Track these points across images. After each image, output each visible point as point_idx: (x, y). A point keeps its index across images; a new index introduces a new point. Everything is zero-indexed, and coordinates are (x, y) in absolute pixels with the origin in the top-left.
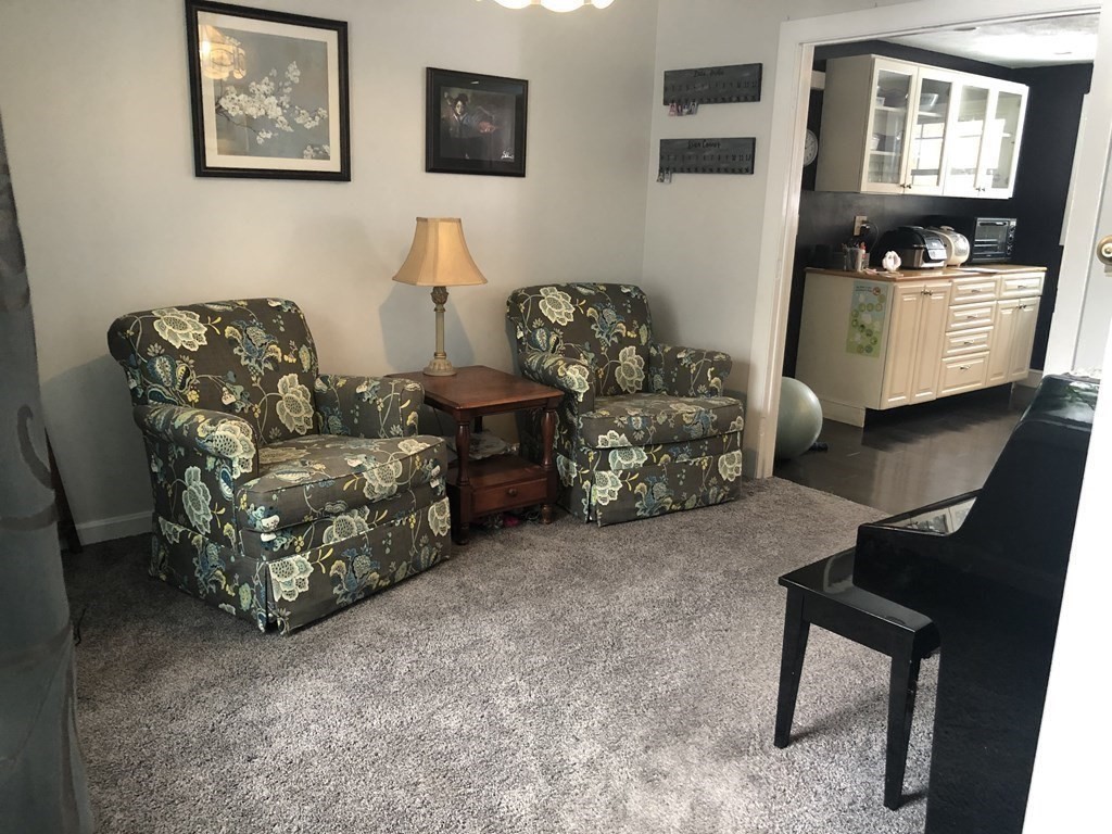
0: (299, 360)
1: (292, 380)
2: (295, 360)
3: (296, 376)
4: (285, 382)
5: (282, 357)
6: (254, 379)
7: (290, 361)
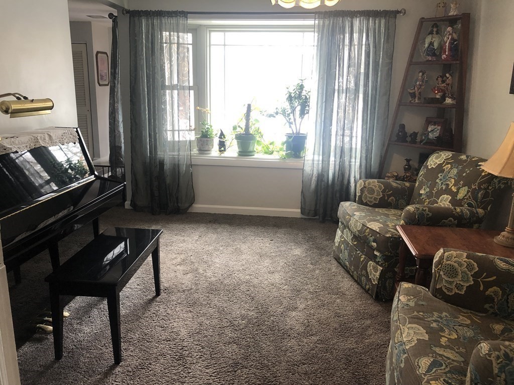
0: (458, 192)
1: (447, 199)
2: (456, 190)
3: (451, 198)
4: (444, 198)
5: (452, 186)
6: (435, 189)
7: (453, 190)
